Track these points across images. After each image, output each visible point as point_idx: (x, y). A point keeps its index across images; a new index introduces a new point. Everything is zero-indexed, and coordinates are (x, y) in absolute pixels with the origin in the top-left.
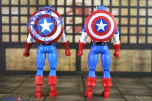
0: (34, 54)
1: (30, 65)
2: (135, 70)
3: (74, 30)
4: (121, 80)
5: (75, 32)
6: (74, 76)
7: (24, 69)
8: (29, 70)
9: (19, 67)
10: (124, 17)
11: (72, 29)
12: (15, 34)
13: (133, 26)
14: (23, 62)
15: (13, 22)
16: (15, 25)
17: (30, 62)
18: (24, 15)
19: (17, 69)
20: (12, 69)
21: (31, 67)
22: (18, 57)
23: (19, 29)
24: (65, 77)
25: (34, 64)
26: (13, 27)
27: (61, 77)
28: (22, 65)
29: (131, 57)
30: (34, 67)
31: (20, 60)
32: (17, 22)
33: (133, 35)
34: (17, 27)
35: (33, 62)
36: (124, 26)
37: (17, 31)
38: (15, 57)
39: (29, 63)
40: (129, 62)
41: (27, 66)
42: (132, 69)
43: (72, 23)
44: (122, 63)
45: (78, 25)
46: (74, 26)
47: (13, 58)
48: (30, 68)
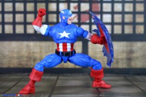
0: (32, 48)
1: (27, 61)
3: (79, 19)
4: (138, 77)
5: (81, 21)
6: (80, 74)
7: (19, 66)
8: (26, 67)
9: (14, 64)
11: (77, 18)
12: (9, 23)
14: (19, 58)
15: (6, 10)
16: (9, 12)
17: (27, 57)
19: (12, 66)
20: (5, 66)
21: (29, 63)
22: (13, 51)
23: (14, 18)
24: (69, 75)
25: (32, 60)
26: (6, 16)
27: (65, 75)
28: (18, 60)
30: (32, 63)
31: (15, 55)
32: (11, 10)
34: (11, 15)
35: (31, 58)
37: (11, 20)
38: (10, 52)
39: (26, 59)
43: (77, 10)
44: (137, 58)
45: (85, 12)
46: (79, 13)
47: (7, 53)
48: (27, 64)
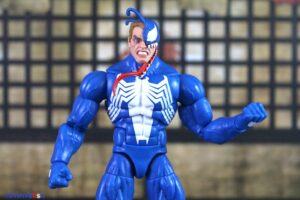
2: (288, 193)
10: (261, 63)
13: (283, 86)
18: (17, 62)
29: (279, 163)
33: (283, 108)
36: (261, 86)
40: (273, 174)
41: (25, 187)
42: (281, 191)
